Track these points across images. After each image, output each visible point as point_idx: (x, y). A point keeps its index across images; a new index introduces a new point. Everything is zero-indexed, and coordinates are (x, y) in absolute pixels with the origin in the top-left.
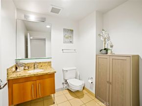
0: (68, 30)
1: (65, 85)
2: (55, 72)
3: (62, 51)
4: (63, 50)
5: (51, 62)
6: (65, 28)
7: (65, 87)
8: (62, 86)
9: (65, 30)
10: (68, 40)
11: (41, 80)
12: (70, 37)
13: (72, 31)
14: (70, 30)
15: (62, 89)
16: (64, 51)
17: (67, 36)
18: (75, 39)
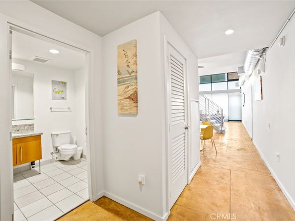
0: (59, 82)
1: (56, 155)
2: (42, 134)
3: (50, 110)
4: (51, 108)
5: (33, 125)
6: (54, 80)
7: (55, 158)
8: (50, 157)
9: (53, 82)
10: (59, 96)
11: (24, 144)
12: (62, 91)
13: (65, 83)
14: (62, 82)
15: (51, 161)
16: (53, 110)
17: (57, 90)
18: (69, 93)
